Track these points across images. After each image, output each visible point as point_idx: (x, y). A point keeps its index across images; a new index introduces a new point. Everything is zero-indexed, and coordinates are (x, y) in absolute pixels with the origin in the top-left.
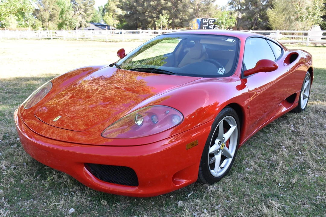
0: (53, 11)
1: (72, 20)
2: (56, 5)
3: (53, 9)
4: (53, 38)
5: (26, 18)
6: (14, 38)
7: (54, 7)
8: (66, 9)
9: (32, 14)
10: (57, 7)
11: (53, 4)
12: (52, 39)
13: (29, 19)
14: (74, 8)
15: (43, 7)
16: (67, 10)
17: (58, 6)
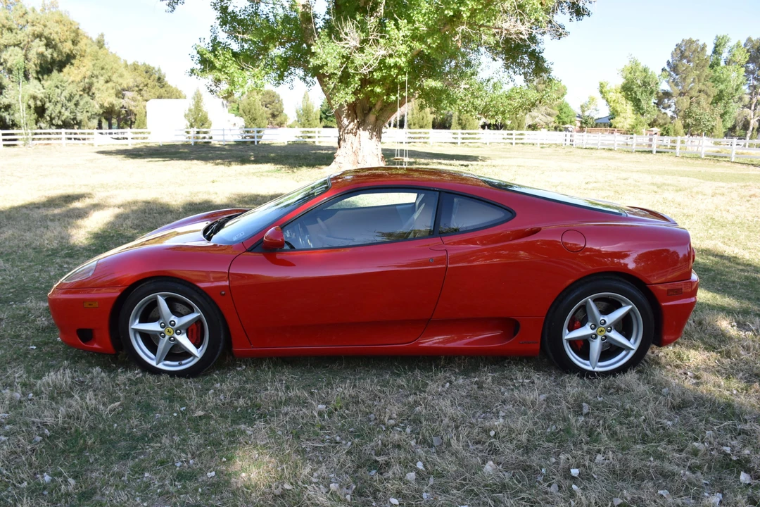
0: (699, 96)
1: (702, 116)
2: (709, 84)
3: (700, 91)
4: (657, 152)
5: (642, 109)
6: (592, 147)
7: (703, 88)
8: (730, 90)
9: (656, 102)
10: (711, 88)
11: (703, 80)
12: (654, 152)
13: (647, 111)
14: (752, 88)
15: (680, 87)
16: (732, 94)
17: (713, 84)
